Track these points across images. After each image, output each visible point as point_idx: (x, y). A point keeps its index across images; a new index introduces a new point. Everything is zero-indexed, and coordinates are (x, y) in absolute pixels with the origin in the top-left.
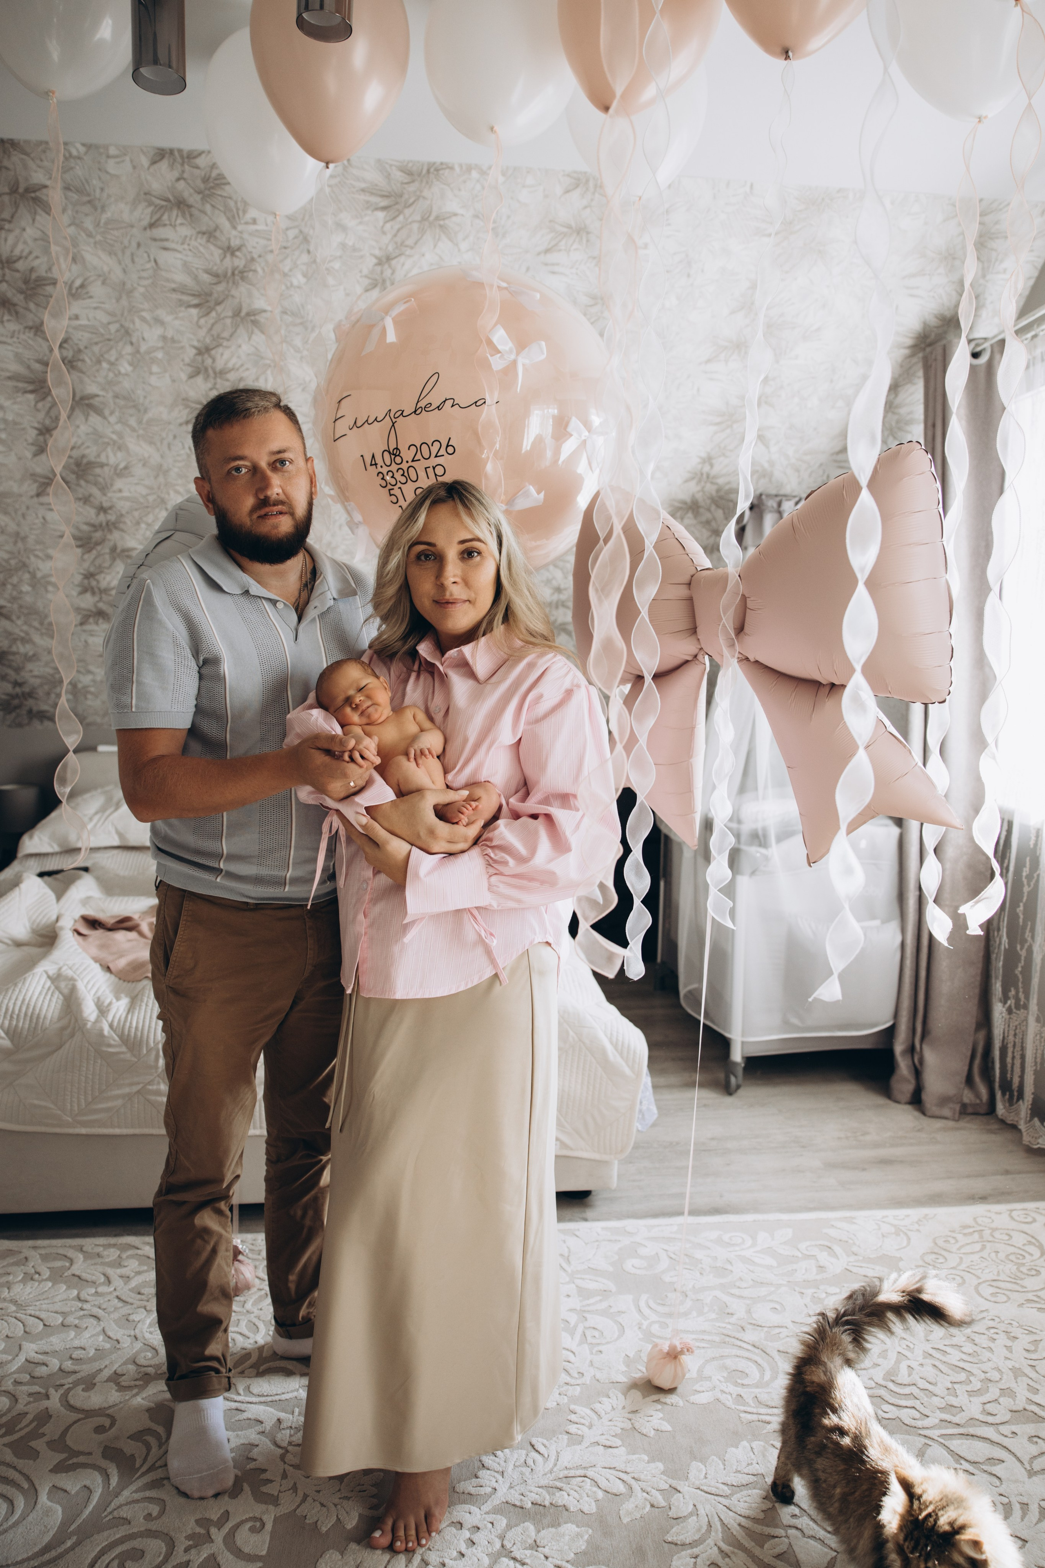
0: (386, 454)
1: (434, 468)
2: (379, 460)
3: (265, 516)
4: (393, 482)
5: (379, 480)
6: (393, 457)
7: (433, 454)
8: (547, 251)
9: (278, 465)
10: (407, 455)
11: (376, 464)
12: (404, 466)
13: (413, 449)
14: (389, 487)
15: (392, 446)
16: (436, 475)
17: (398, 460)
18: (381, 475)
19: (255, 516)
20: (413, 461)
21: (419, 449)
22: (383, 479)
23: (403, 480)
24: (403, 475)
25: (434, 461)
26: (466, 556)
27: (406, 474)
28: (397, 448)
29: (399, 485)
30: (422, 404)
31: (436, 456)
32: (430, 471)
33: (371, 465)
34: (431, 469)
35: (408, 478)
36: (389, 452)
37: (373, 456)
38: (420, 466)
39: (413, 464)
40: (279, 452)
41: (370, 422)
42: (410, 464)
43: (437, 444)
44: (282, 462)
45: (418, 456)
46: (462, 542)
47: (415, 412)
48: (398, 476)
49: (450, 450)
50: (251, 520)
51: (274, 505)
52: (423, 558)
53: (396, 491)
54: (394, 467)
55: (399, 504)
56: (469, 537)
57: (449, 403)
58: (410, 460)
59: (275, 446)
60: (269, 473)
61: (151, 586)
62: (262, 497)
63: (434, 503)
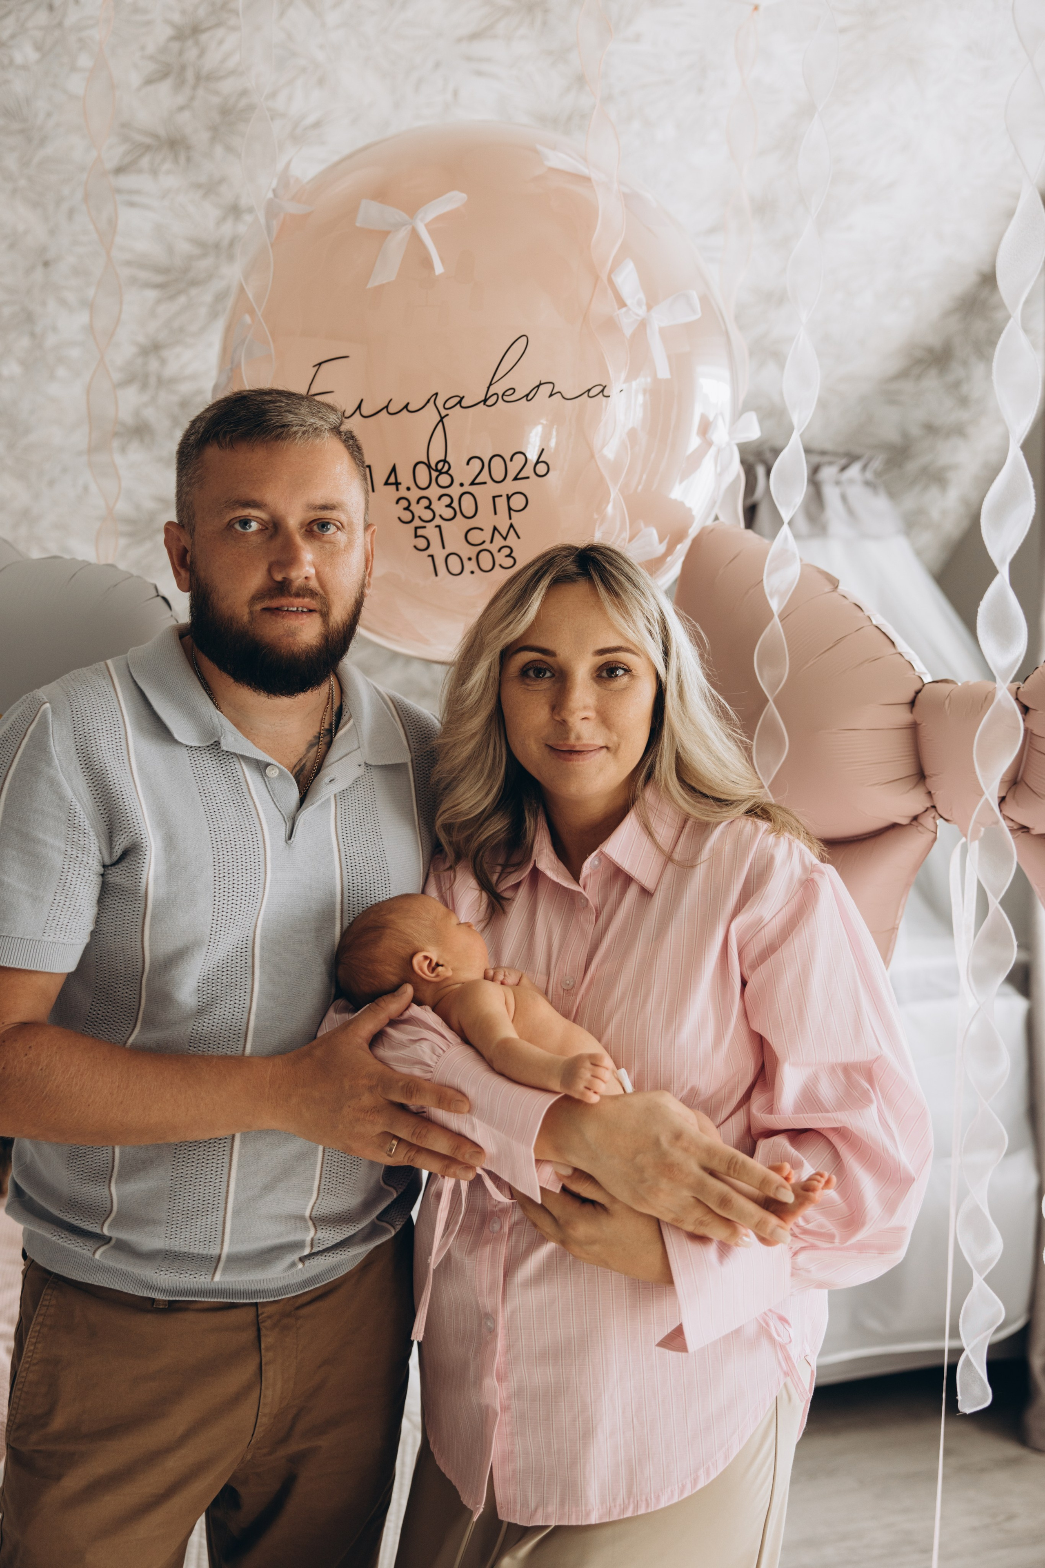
0: (422, 470)
1: (509, 498)
2: (405, 477)
3: (275, 611)
4: (428, 515)
5: (399, 510)
6: (434, 474)
7: (512, 474)
8: (475, 36)
9: (315, 528)
10: (463, 473)
11: (397, 484)
12: (455, 491)
13: (476, 464)
14: (417, 522)
15: (436, 455)
16: (510, 509)
17: (444, 480)
18: (404, 503)
19: (258, 607)
20: (473, 483)
21: (486, 465)
22: (407, 509)
23: (448, 513)
24: (449, 506)
25: (509, 486)
26: (604, 674)
27: (455, 504)
28: (445, 461)
29: (438, 521)
30: (498, 388)
31: (516, 479)
32: (502, 503)
33: (386, 483)
34: (504, 498)
35: (457, 512)
36: (429, 466)
37: (394, 469)
38: (484, 493)
39: (472, 489)
40: (324, 507)
41: (392, 409)
42: (467, 488)
43: (519, 458)
44: (324, 525)
45: (484, 476)
46: (602, 652)
47: (485, 401)
48: (440, 508)
49: (542, 469)
50: (251, 613)
51: (298, 595)
52: (531, 673)
53: (430, 531)
54: (434, 492)
55: (429, 552)
56: (614, 642)
57: (545, 390)
58: (467, 482)
59: (319, 496)
60: (299, 539)
61: (50, 715)
62: (279, 577)
63: (557, 582)
